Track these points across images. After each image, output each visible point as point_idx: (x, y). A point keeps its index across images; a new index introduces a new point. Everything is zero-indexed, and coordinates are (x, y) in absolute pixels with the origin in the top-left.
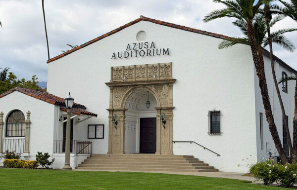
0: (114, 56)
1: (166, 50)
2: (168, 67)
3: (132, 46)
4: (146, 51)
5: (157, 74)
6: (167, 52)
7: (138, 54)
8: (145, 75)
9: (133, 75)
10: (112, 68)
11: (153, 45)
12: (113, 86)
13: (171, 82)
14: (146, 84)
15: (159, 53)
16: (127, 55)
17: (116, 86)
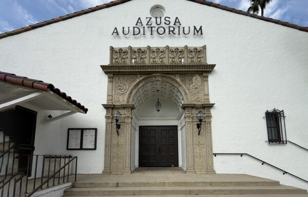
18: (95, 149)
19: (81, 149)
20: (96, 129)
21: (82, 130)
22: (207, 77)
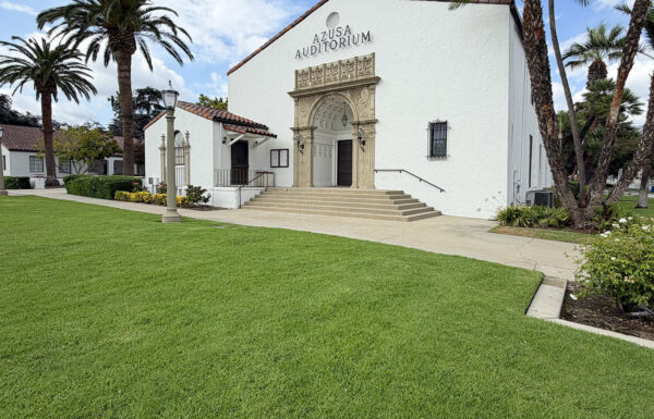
0: (299, 54)
1: (366, 34)
2: (369, 61)
3: (320, 36)
4: (338, 42)
5: (354, 73)
6: (367, 37)
7: (328, 47)
8: (338, 76)
9: (322, 79)
10: (297, 72)
11: (348, 29)
12: (298, 96)
13: (372, 83)
14: (339, 90)
15: (356, 40)
16: (314, 51)
17: (301, 96)
18: (288, 166)
19: (279, 166)
20: (288, 150)
21: (279, 150)
22: (374, 89)
